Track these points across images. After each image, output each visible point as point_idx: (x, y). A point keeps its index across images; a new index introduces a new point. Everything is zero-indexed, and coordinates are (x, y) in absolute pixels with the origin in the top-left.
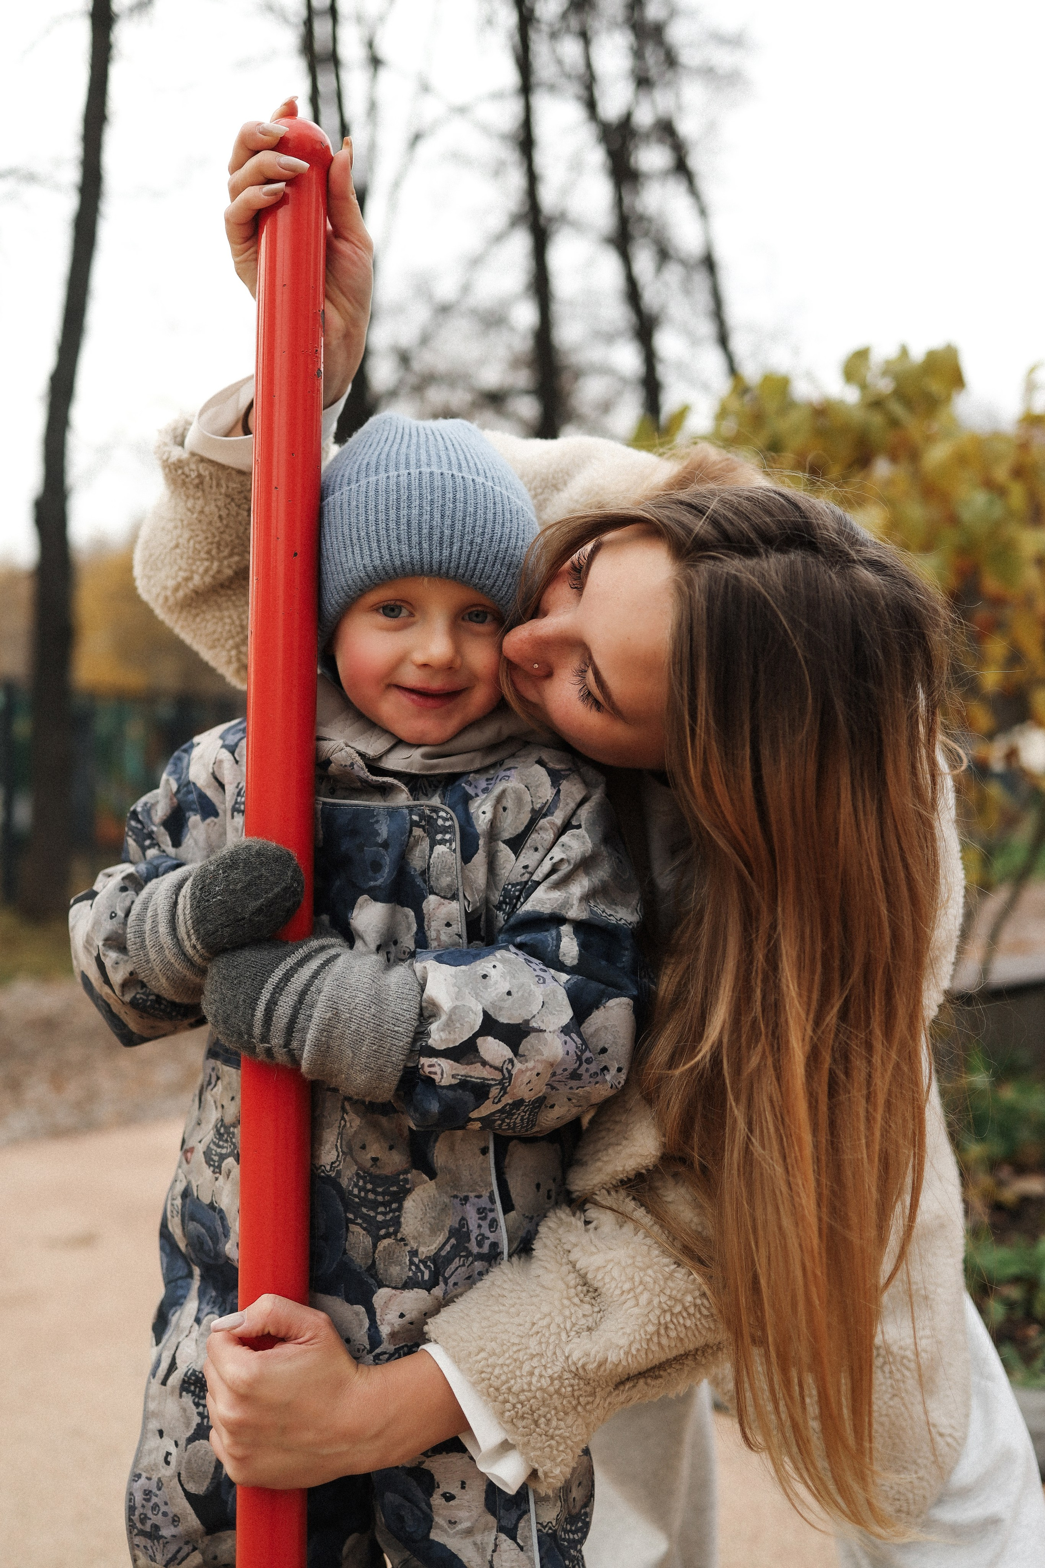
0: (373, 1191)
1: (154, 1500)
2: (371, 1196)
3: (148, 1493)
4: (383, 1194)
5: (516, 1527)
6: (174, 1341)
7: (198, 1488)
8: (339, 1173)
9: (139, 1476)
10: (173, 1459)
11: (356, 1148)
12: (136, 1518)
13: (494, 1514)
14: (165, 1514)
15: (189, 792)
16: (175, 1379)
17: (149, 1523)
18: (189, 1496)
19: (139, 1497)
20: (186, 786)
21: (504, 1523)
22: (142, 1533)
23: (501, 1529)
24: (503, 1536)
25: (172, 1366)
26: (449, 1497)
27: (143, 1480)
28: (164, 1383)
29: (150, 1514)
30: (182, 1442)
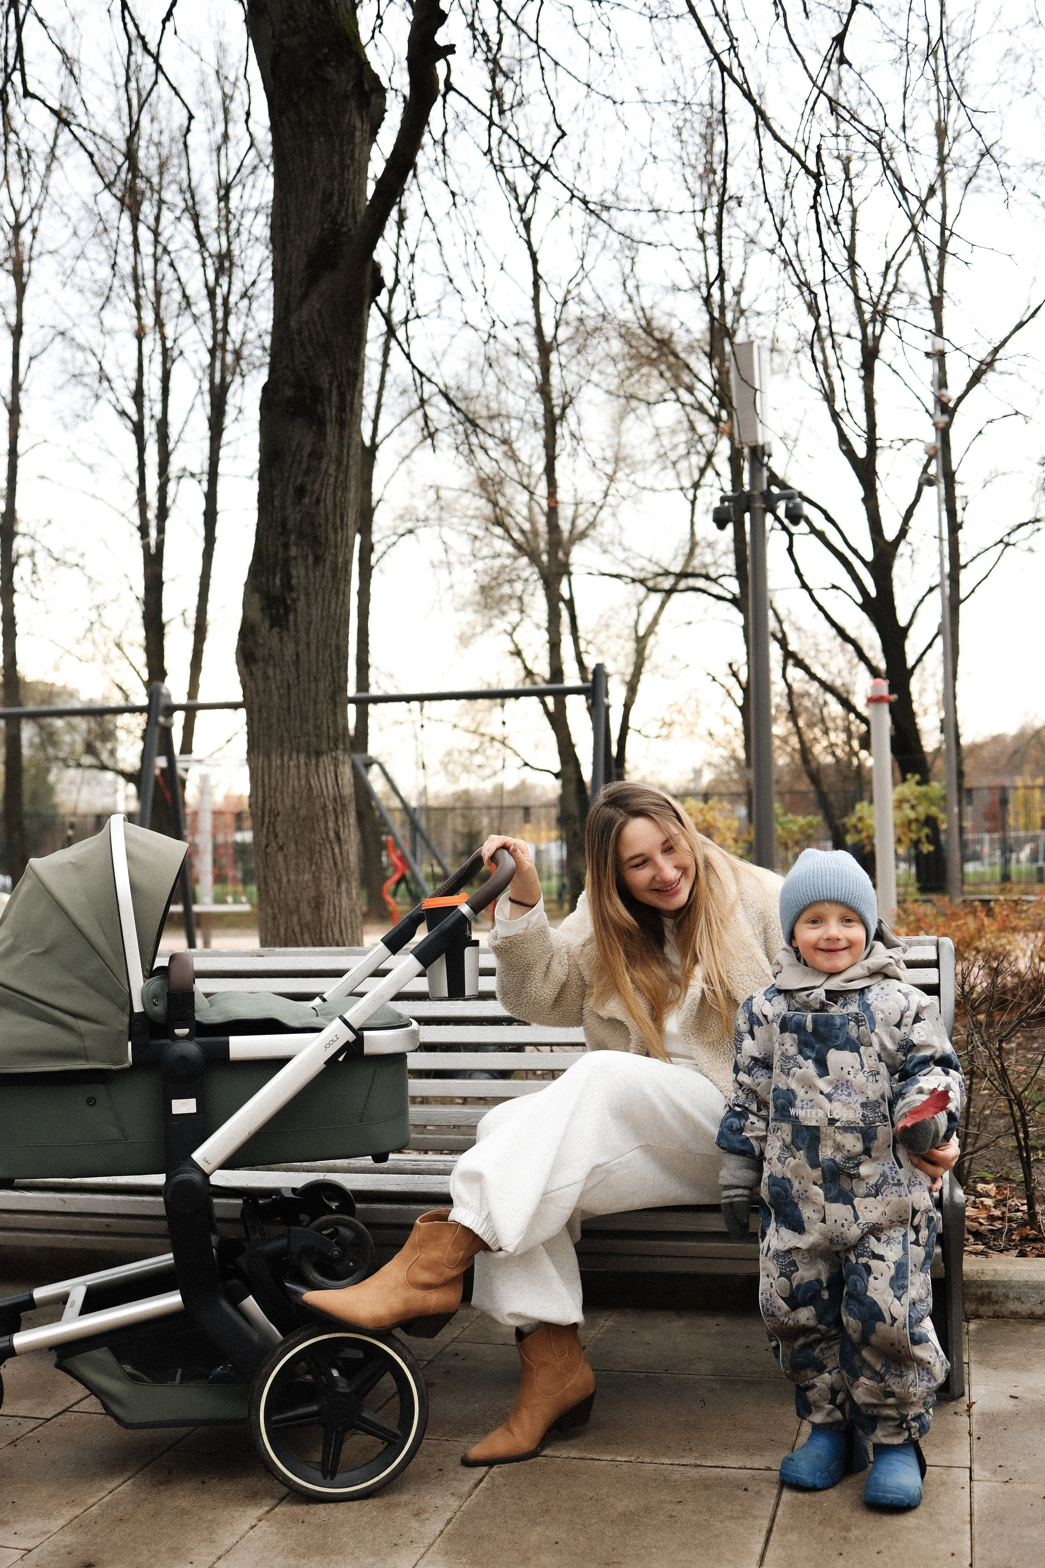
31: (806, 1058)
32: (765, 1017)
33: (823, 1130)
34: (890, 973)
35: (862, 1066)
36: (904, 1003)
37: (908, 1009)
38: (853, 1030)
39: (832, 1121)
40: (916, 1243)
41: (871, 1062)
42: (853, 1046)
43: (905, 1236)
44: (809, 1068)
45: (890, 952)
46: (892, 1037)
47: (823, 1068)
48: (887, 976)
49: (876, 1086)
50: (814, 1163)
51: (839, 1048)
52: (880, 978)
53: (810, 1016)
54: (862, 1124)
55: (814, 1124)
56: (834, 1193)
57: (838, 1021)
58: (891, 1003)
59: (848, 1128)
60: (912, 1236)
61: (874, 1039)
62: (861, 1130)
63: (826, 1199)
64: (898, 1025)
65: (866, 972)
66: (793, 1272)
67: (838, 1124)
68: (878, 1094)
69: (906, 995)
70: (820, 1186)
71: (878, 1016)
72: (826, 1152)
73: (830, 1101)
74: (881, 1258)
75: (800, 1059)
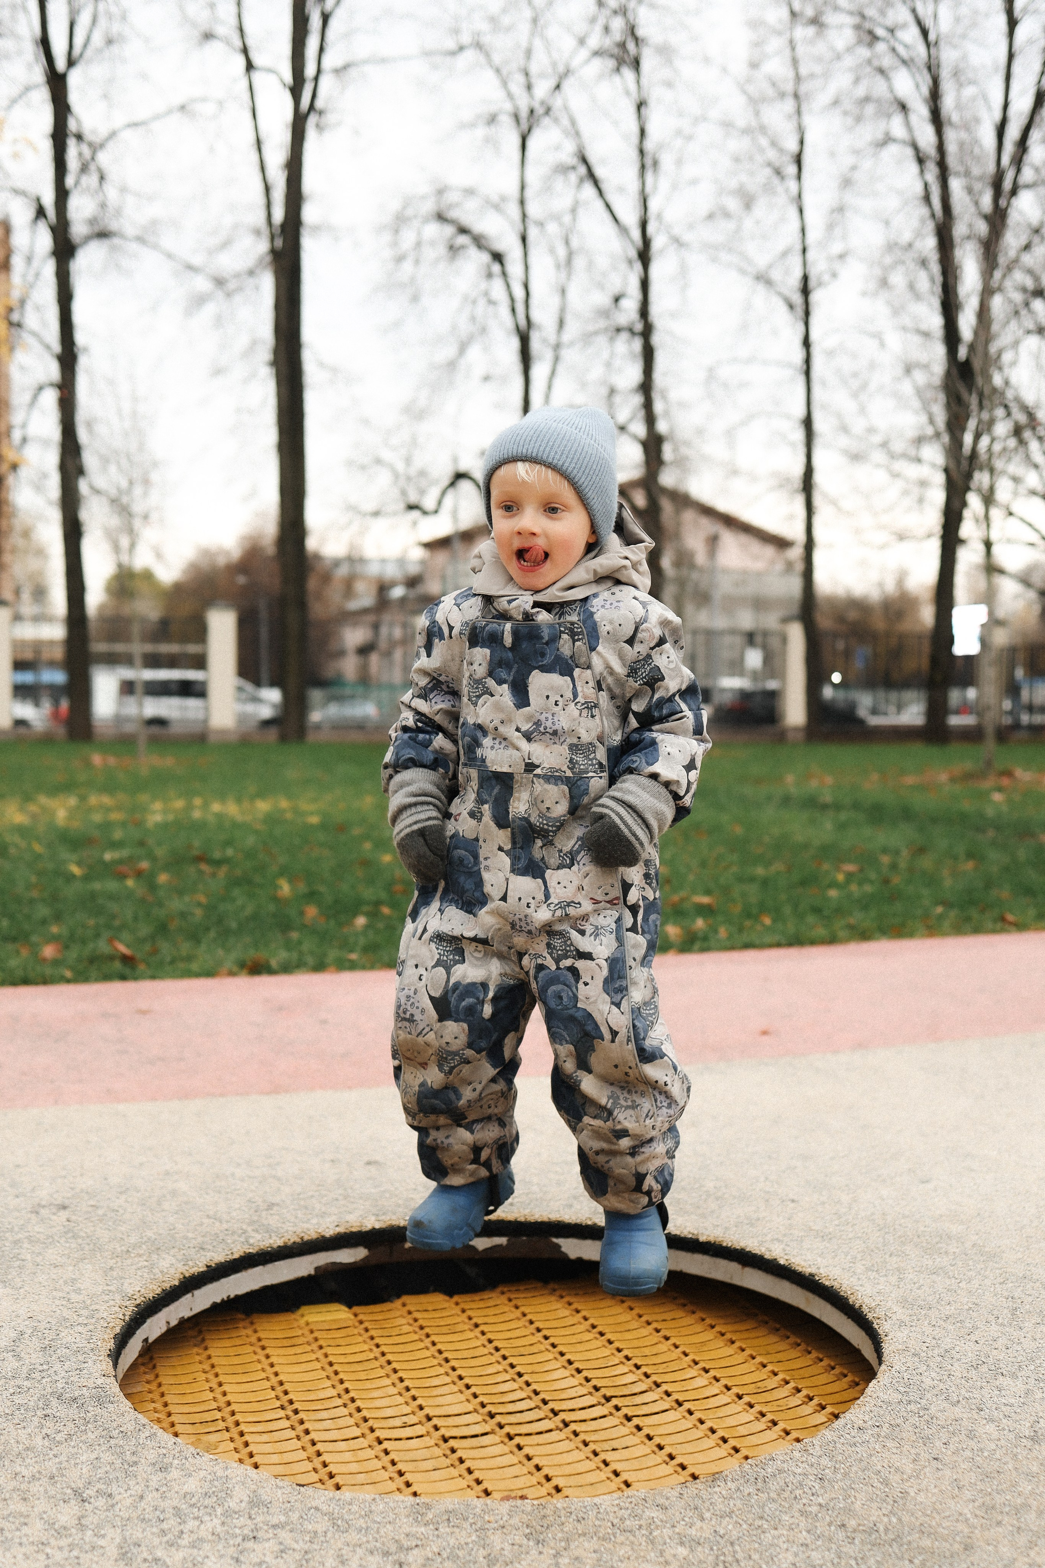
0: (547, 824)
1: (412, 1000)
2: (546, 827)
3: (408, 997)
4: (552, 826)
5: (620, 1003)
6: (425, 920)
7: (437, 994)
8: (529, 815)
9: (404, 989)
10: (423, 978)
11: (539, 802)
12: (401, 1011)
13: (608, 994)
14: (417, 1008)
15: (435, 626)
16: (427, 936)
17: (408, 1013)
18: (432, 998)
19: (403, 1001)
20: (434, 622)
21: (614, 1000)
22: (404, 1019)
23: (612, 1003)
24: (613, 1007)
25: (425, 930)
26: (586, 984)
27: (406, 991)
28: (420, 939)
29: (409, 1008)
30: (429, 968)
31: (500, 682)
32: (451, 628)
33: (516, 777)
34: (623, 579)
35: (575, 695)
36: (640, 612)
37: (645, 620)
38: (565, 646)
39: (530, 767)
40: (633, 929)
41: (587, 691)
42: (566, 667)
43: (618, 921)
44: (504, 694)
45: (627, 551)
46: (621, 657)
47: (521, 696)
48: (618, 582)
49: (590, 723)
50: (502, 821)
51: (545, 669)
52: (609, 584)
53: (508, 626)
54: (569, 773)
55: (505, 769)
56: (522, 863)
57: (546, 635)
58: (622, 612)
59: (552, 778)
60: (628, 921)
61: (595, 660)
62: (567, 781)
63: (513, 871)
64: (631, 641)
65: (591, 577)
66: (456, 962)
67: (538, 771)
68: (594, 734)
69: (644, 604)
70: (507, 853)
71: (603, 630)
72: (519, 806)
73: (529, 740)
74: (588, 956)
75: (491, 683)
